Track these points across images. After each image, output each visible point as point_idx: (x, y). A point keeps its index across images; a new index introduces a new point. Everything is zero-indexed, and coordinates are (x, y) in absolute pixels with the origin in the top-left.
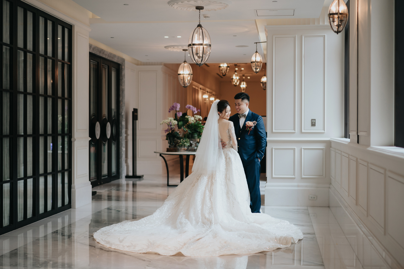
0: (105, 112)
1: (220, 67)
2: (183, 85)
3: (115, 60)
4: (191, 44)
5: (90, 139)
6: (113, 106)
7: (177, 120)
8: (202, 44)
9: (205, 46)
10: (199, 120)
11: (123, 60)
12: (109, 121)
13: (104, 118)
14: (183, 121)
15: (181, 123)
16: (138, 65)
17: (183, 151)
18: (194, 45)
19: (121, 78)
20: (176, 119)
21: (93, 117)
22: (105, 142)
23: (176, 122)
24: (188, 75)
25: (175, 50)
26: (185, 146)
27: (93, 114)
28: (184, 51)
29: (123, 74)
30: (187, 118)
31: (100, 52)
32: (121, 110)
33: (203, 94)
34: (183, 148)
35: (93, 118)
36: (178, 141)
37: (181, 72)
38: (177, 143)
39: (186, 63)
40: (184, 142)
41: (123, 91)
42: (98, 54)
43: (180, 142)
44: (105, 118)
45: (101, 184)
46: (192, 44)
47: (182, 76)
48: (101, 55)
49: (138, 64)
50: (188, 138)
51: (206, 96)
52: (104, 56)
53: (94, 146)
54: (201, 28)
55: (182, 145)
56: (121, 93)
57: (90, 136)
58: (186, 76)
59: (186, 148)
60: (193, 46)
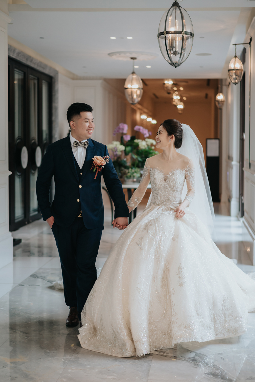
0: (34, 134)
1: (164, 84)
2: (131, 102)
3: (47, 72)
4: (163, 32)
5: (11, 173)
6: (45, 127)
7: (124, 145)
8: (180, 33)
9: (185, 36)
10: (152, 145)
11: (57, 72)
12: (39, 145)
13: (33, 141)
14: (131, 145)
15: (129, 149)
16: (73, 79)
17: (132, 183)
18: (168, 33)
19: (53, 94)
20: (122, 143)
21: (18, 141)
22: (35, 170)
23: (122, 148)
24: (136, 89)
25: (121, 59)
26: (134, 177)
27: (19, 136)
28: (132, 60)
29: (56, 88)
30: (136, 143)
31: (27, 59)
32: (54, 132)
33: (141, 114)
34: (131, 180)
35: (19, 143)
36: (125, 172)
37: (128, 85)
38: (125, 173)
39: (134, 74)
40: (133, 173)
41: (56, 109)
42: (24, 61)
43: (129, 172)
44: (35, 142)
45: (29, 223)
46: (165, 32)
47: (129, 90)
48: (29, 63)
49: (75, 78)
50: (138, 167)
51: (144, 117)
52: (32, 65)
53: (20, 177)
54: (178, 9)
55: (130, 176)
56: (54, 111)
57: (10, 170)
58: (135, 90)
59: (135, 180)
60: (166, 35)
